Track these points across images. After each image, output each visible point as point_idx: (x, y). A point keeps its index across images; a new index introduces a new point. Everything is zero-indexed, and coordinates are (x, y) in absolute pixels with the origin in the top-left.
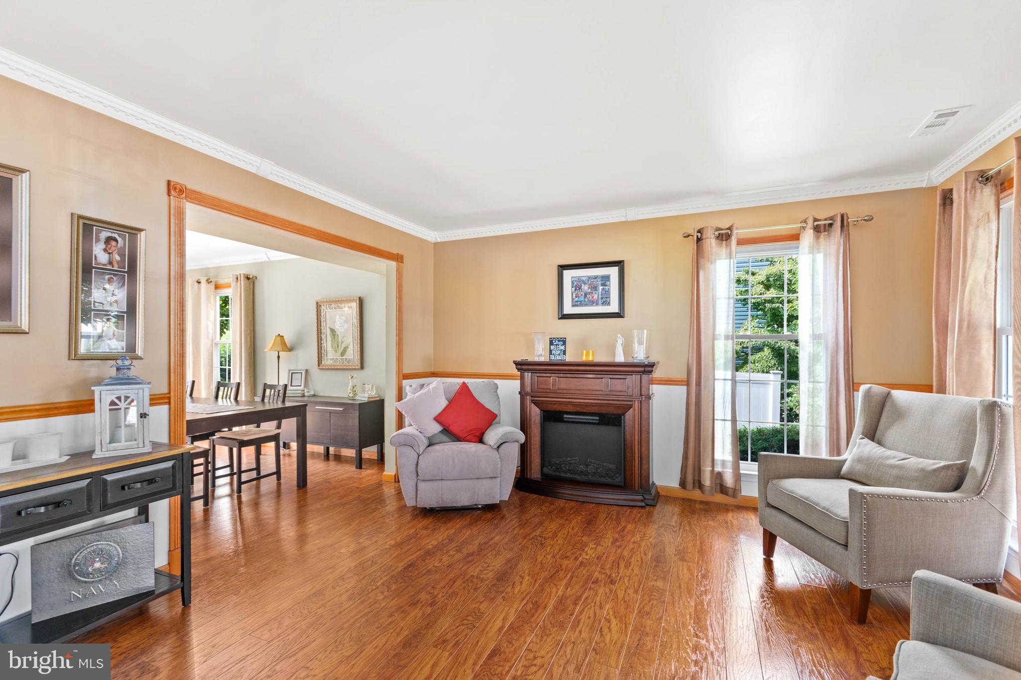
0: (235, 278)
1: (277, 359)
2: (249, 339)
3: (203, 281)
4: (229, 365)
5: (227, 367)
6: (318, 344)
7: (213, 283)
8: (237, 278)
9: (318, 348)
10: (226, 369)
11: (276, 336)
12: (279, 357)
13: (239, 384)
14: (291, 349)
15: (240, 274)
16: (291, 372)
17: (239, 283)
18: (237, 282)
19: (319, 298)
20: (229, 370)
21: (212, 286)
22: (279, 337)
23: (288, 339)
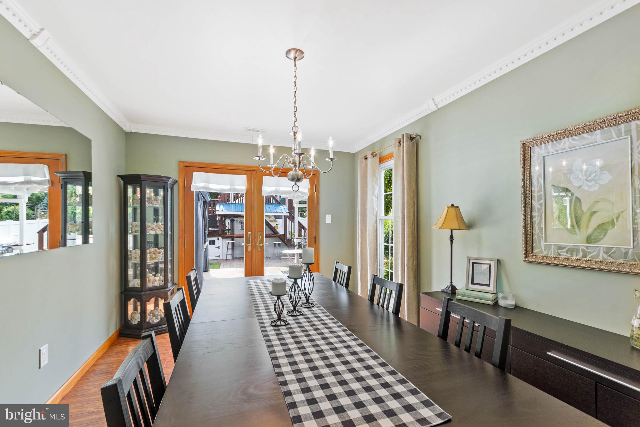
0: (397, 143)
1: (449, 241)
2: (412, 213)
3: (369, 156)
4: (392, 243)
5: (390, 245)
6: (526, 217)
7: (378, 157)
8: (399, 142)
9: (526, 224)
10: (389, 246)
11: (448, 208)
12: (452, 238)
13: (401, 286)
14: (469, 226)
15: (403, 135)
16: (472, 261)
17: (401, 148)
18: (399, 146)
19: (527, 136)
20: (392, 247)
21: (377, 159)
22: (454, 209)
23: (466, 212)
